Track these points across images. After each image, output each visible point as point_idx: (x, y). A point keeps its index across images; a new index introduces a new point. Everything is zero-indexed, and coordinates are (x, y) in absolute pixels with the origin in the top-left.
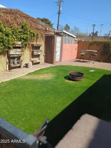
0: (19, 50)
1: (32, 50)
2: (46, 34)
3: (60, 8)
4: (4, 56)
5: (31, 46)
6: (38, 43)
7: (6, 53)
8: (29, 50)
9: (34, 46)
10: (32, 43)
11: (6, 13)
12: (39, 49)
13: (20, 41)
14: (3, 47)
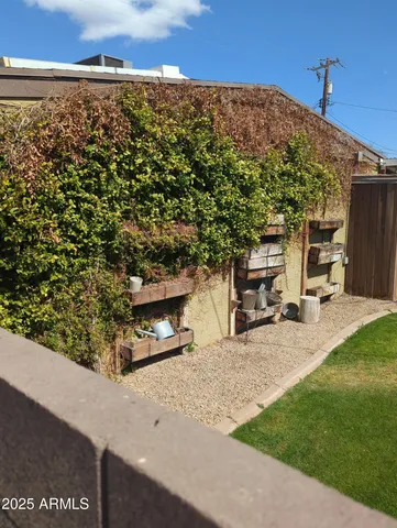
0: (275, 249)
1: (308, 246)
2: (355, 178)
3: (326, 85)
4: (224, 279)
5: (307, 230)
6: (329, 216)
7: (230, 266)
8: (301, 245)
9: (321, 227)
10: (310, 218)
11: (243, 104)
12: (330, 239)
13: (279, 210)
14: (229, 241)
